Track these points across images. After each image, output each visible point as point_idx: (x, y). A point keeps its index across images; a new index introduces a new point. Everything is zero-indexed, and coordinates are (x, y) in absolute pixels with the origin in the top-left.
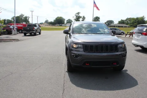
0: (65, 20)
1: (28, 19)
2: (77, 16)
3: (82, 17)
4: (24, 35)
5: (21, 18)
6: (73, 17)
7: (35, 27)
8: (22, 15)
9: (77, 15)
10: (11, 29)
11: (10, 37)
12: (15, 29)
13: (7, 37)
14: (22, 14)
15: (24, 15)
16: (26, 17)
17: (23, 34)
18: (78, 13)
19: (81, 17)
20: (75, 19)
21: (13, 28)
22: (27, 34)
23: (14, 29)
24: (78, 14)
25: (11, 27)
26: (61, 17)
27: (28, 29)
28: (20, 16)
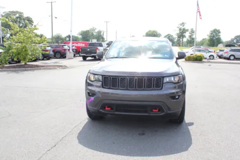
0: (161, 35)
1: (102, 34)
2: (180, 29)
3: (190, 30)
4: (82, 60)
7: (99, 48)
8: (93, 29)
9: (181, 27)
10: (65, 50)
11: (61, 62)
12: (71, 50)
13: (56, 63)
16: (99, 32)
17: (81, 58)
18: (183, 24)
19: (187, 30)
20: (178, 34)
21: (69, 48)
22: (88, 59)
23: (69, 50)
24: (183, 26)
25: (66, 47)
26: (155, 32)
27: (88, 49)
28: (91, 30)
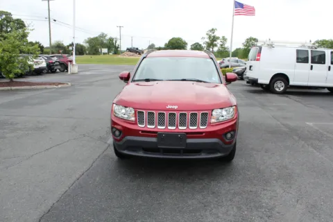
0: (187, 44)
1: (114, 42)
2: (210, 37)
3: (221, 38)
5: (102, 41)
6: (203, 38)
8: (103, 36)
9: (211, 33)
12: (74, 63)
14: (103, 34)
15: (106, 35)
16: (111, 39)
18: (213, 30)
19: (218, 38)
20: (207, 42)
23: (71, 62)
24: (214, 33)
26: (179, 39)
28: (100, 36)
